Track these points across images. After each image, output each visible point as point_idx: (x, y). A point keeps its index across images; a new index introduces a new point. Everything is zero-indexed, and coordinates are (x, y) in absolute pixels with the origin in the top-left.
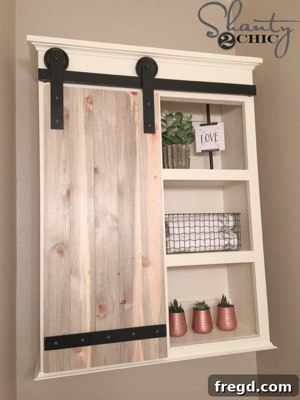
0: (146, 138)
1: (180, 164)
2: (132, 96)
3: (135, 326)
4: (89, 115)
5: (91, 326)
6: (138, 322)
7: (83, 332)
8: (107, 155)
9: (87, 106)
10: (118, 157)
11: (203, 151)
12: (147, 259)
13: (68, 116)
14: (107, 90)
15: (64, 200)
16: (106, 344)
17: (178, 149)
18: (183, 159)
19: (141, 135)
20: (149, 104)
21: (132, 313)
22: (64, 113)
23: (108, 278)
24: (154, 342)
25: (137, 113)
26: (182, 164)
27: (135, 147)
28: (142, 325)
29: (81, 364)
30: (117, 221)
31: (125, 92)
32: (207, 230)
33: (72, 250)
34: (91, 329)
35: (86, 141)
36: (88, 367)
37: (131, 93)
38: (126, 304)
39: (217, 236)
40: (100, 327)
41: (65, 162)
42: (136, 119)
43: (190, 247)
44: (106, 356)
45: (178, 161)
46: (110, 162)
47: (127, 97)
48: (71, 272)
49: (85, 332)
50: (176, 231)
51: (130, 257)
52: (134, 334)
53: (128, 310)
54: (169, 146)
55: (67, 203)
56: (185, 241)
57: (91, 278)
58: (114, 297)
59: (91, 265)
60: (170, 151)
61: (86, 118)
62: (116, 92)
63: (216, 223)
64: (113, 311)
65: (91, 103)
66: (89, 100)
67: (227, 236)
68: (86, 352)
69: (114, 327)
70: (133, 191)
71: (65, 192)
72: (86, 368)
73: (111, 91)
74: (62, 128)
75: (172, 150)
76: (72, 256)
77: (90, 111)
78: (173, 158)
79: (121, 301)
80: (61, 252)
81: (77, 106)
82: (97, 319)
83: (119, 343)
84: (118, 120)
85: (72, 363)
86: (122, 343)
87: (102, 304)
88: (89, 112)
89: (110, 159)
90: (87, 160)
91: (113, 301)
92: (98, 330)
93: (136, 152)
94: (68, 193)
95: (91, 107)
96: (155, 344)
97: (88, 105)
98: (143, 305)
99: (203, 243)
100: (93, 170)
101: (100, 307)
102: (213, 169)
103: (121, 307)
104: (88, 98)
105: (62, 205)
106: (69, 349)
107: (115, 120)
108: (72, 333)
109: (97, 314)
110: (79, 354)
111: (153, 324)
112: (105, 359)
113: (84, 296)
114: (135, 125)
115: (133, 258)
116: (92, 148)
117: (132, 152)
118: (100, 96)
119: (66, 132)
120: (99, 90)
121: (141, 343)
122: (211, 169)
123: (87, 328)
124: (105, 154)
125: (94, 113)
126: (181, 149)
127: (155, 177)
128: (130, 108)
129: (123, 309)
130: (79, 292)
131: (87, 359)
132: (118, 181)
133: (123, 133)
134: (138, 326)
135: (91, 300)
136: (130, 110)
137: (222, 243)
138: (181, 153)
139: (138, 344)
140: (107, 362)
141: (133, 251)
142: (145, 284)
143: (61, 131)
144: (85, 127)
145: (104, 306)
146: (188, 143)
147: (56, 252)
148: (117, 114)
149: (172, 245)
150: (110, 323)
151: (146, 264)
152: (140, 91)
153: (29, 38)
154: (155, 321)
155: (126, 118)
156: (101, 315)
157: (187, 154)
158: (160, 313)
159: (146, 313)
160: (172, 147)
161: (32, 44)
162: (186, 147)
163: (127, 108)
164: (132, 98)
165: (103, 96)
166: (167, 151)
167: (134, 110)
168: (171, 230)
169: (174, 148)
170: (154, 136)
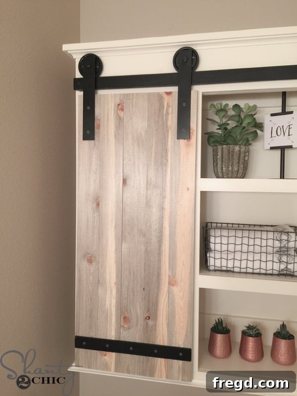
0: (179, 144)
1: (230, 169)
2: (166, 97)
3: (158, 344)
4: (119, 123)
5: (115, 335)
6: (162, 339)
7: (108, 338)
8: (136, 165)
9: (117, 113)
10: (148, 168)
11: (272, 148)
12: (174, 277)
13: (99, 126)
14: (139, 94)
15: (94, 211)
16: (129, 355)
17: (229, 151)
18: (235, 163)
19: (174, 142)
20: (184, 105)
21: (155, 331)
22: (96, 123)
23: (133, 292)
24: (177, 364)
25: (170, 116)
26: (233, 168)
27: (167, 155)
28: (166, 344)
29: (106, 367)
30: (144, 236)
31: (158, 93)
32: (257, 249)
33: (100, 260)
34: (115, 338)
35: (116, 151)
36: (112, 370)
37: (165, 94)
38: (150, 320)
39: (270, 257)
40: (124, 337)
41: (95, 173)
42: (169, 123)
43: (234, 268)
44: (128, 366)
46: (139, 172)
47: (160, 97)
48: (99, 281)
49: (111, 339)
50: (218, 247)
51: (156, 273)
52: (156, 351)
53: (152, 326)
54: (220, 147)
55: (96, 214)
56: (227, 260)
57: (117, 290)
58: (139, 311)
59: (117, 277)
60: (220, 153)
61: (116, 126)
62: (149, 94)
63: (270, 243)
64: (137, 325)
65: (122, 110)
66: (120, 107)
67: (284, 258)
68: (111, 357)
69: (137, 340)
71: (94, 205)
72: (111, 371)
73: (143, 94)
74: (93, 139)
75: (222, 152)
76: (100, 266)
77: (120, 118)
78: (222, 161)
79: (145, 316)
80: (90, 261)
81: (108, 114)
82: (122, 329)
83: (141, 357)
84: (149, 126)
85: (98, 364)
86: (144, 357)
87: (127, 316)
88: (120, 121)
89: (139, 169)
90: (116, 171)
91: (137, 316)
92: (122, 339)
93: (167, 160)
94: (98, 205)
95: (121, 114)
96: (179, 366)
97: (119, 112)
98: (168, 325)
99: (250, 264)
100: (122, 181)
101: (125, 318)
103: (145, 322)
104: (119, 105)
105: (91, 216)
106: (96, 351)
107: (146, 126)
108: (99, 337)
109: (122, 324)
110: (104, 357)
111: (177, 346)
112: (128, 368)
113: (110, 305)
114: (168, 131)
115: (159, 275)
116: (122, 158)
117: (162, 161)
118: (131, 101)
119: (96, 143)
120: (130, 94)
121: (164, 362)
123: (112, 335)
124: (134, 163)
125: (125, 120)
126: (233, 151)
127: (188, 189)
128: (163, 111)
129: (147, 324)
130: (105, 301)
131: (111, 363)
133: (154, 139)
134: (162, 344)
135: (117, 310)
136: (163, 114)
137: (276, 266)
138: (233, 156)
139: (160, 362)
140: (129, 371)
141: (159, 268)
142: (171, 303)
143: (92, 142)
144: (115, 136)
145: (128, 318)
146: (250, 139)
147: (86, 260)
148: (148, 119)
149: (211, 262)
150: (133, 336)
151: (172, 283)
152: (174, 89)
153: (66, 47)
154: (179, 342)
155: (158, 123)
156: (126, 326)
157: (242, 155)
158: (186, 336)
159: (171, 333)
160: (222, 148)
161: (69, 54)
162: (240, 148)
163: (160, 111)
164: (166, 98)
165: (134, 99)
166: (217, 153)
167: (167, 113)
168: (212, 246)
169: (224, 150)
170: (189, 141)
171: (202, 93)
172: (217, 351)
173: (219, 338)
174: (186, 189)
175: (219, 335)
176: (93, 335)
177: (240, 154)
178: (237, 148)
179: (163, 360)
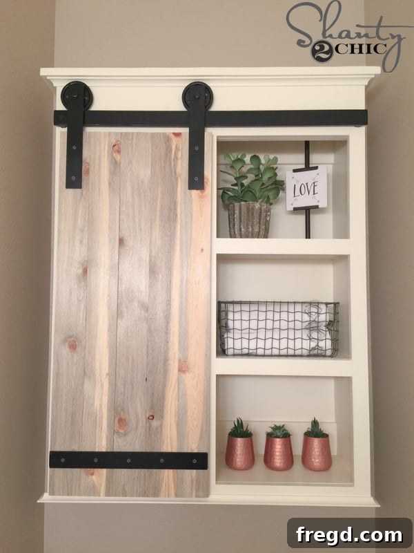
0: (191, 196)
1: (250, 229)
3: (164, 451)
4: (115, 168)
5: (107, 445)
6: (170, 445)
7: (97, 450)
8: (137, 221)
9: (112, 156)
10: (151, 224)
11: (295, 209)
12: (185, 362)
13: (88, 171)
14: (140, 133)
15: (79, 280)
16: (125, 470)
17: (248, 208)
18: (255, 223)
19: (185, 193)
20: (197, 149)
21: (161, 434)
22: (83, 167)
23: (132, 384)
24: (190, 475)
25: (179, 162)
26: (253, 229)
27: (176, 209)
28: (175, 450)
29: (93, 491)
30: (147, 310)
31: (164, 134)
32: (284, 325)
33: (87, 345)
34: (107, 449)
35: (110, 203)
36: (102, 495)
37: (172, 135)
38: (154, 420)
39: (298, 334)
40: (119, 446)
41: (82, 231)
42: (179, 170)
43: (257, 349)
44: (124, 484)
45: (247, 225)
46: (141, 230)
47: (167, 139)
48: (85, 372)
49: (100, 451)
50: (237, 325)
51: (162, 358)
52: (162, 461)
53: (157, 428)
54: (237, 205)
55: (83, 284)
56: (249, 339)
57: (110, 382)
58: (139, 410)
59: (110, 366)
60: (237, 212)
61: (110, 172)
62: (153, 135)
63: (298, 316)
64: (137, 427)
65: (119, 152)
66: (116, 148)
67: (315, 335)
68: (100, 476)
69: (137, 448)
70: (170, 269)
71: (80, 271)
72: (100, 496)
73: (146, 134)
74: (80, 187)
75: (240, 209)
76: (87, 353)
77: (116, 162)
78: (240, 221)
79: (147, 415)
80: (73, 347)
81: (100, 157)
82: (115, 435)
83: (143, 470)
84: (153, 173)
85: (82, 488)
86: (146, 470)
87: (123, 417)
88: (115, 164)
89: (140, 226)
90: (111, 228)
91: (137, 416)
92: (116, 449)
93: (176, 215)
94: (85, 271)
95: (118, 157)
96: (191, 477)
97: (114, 155)
98: (178, 425)
99: (276, 344)
100: (118, 241)
101: (120, 420)
102: (309, 238)
103: (148, 423)
104: (114, 146)
105: (76, 286)
106: (78, 470)
107: (150, 173)
108: (83, 450)
109: (115, 429)
110: (91, 477)
111: (190, 451)
113: (101, 405)
114: (177, 179)
115: (166, 361)
116: (117, 212)
117: (170, 216)
118: (130, 142)
119: (84, 192)
120: (129, 133)
121: (172, 475)
122: (306, 238)
123: (102, 446)
124: (134, 219)
125: (122, 165)
126: (253, 209)
127: (202, 250)
128: (170, 155)
129: (150, 426)
130: (94, 399)
131: (101, 485)
132: (150, 256)
133: (160, 191)
134: (170, 451)
135: (109, 411)
136: (170, 158)
137: (306, 345)
138: (253, 214)
139: (168, 475)
140: (125, 492)
141: (167, 351)
142: (182, 395)
143: (78, 191)
144: (110, 184)
145: (125, 420)
146: (271, 197)
147: (67, 345)
148: (152, 165)
149: (229, 343)
150: (132, 443)
151: (183, 369)
152: (185, 131)
153: (44, 72)
154: (193, 447)
155: (165, 169)
156: (121, 431)
157: (263, 214)
158: (201, 437)
159: (181, 435)
160: (240, 205)
161: (49, 80)
162: (261, 205)
163: (167, 155)
164: (174, 141)
165: (134, 141)
166: (234, 211)
167: (176, 158)
168: (230, 324)
169: (242, 207)
170: (202, 192)
171: (218, 137)
172: (238, 460)
173: (240, 442)
174: (200, 250)
175: (239, 439)
176: (75, 447)
177: (260, 213)
178: (257, 206)
179: (171, 471)
